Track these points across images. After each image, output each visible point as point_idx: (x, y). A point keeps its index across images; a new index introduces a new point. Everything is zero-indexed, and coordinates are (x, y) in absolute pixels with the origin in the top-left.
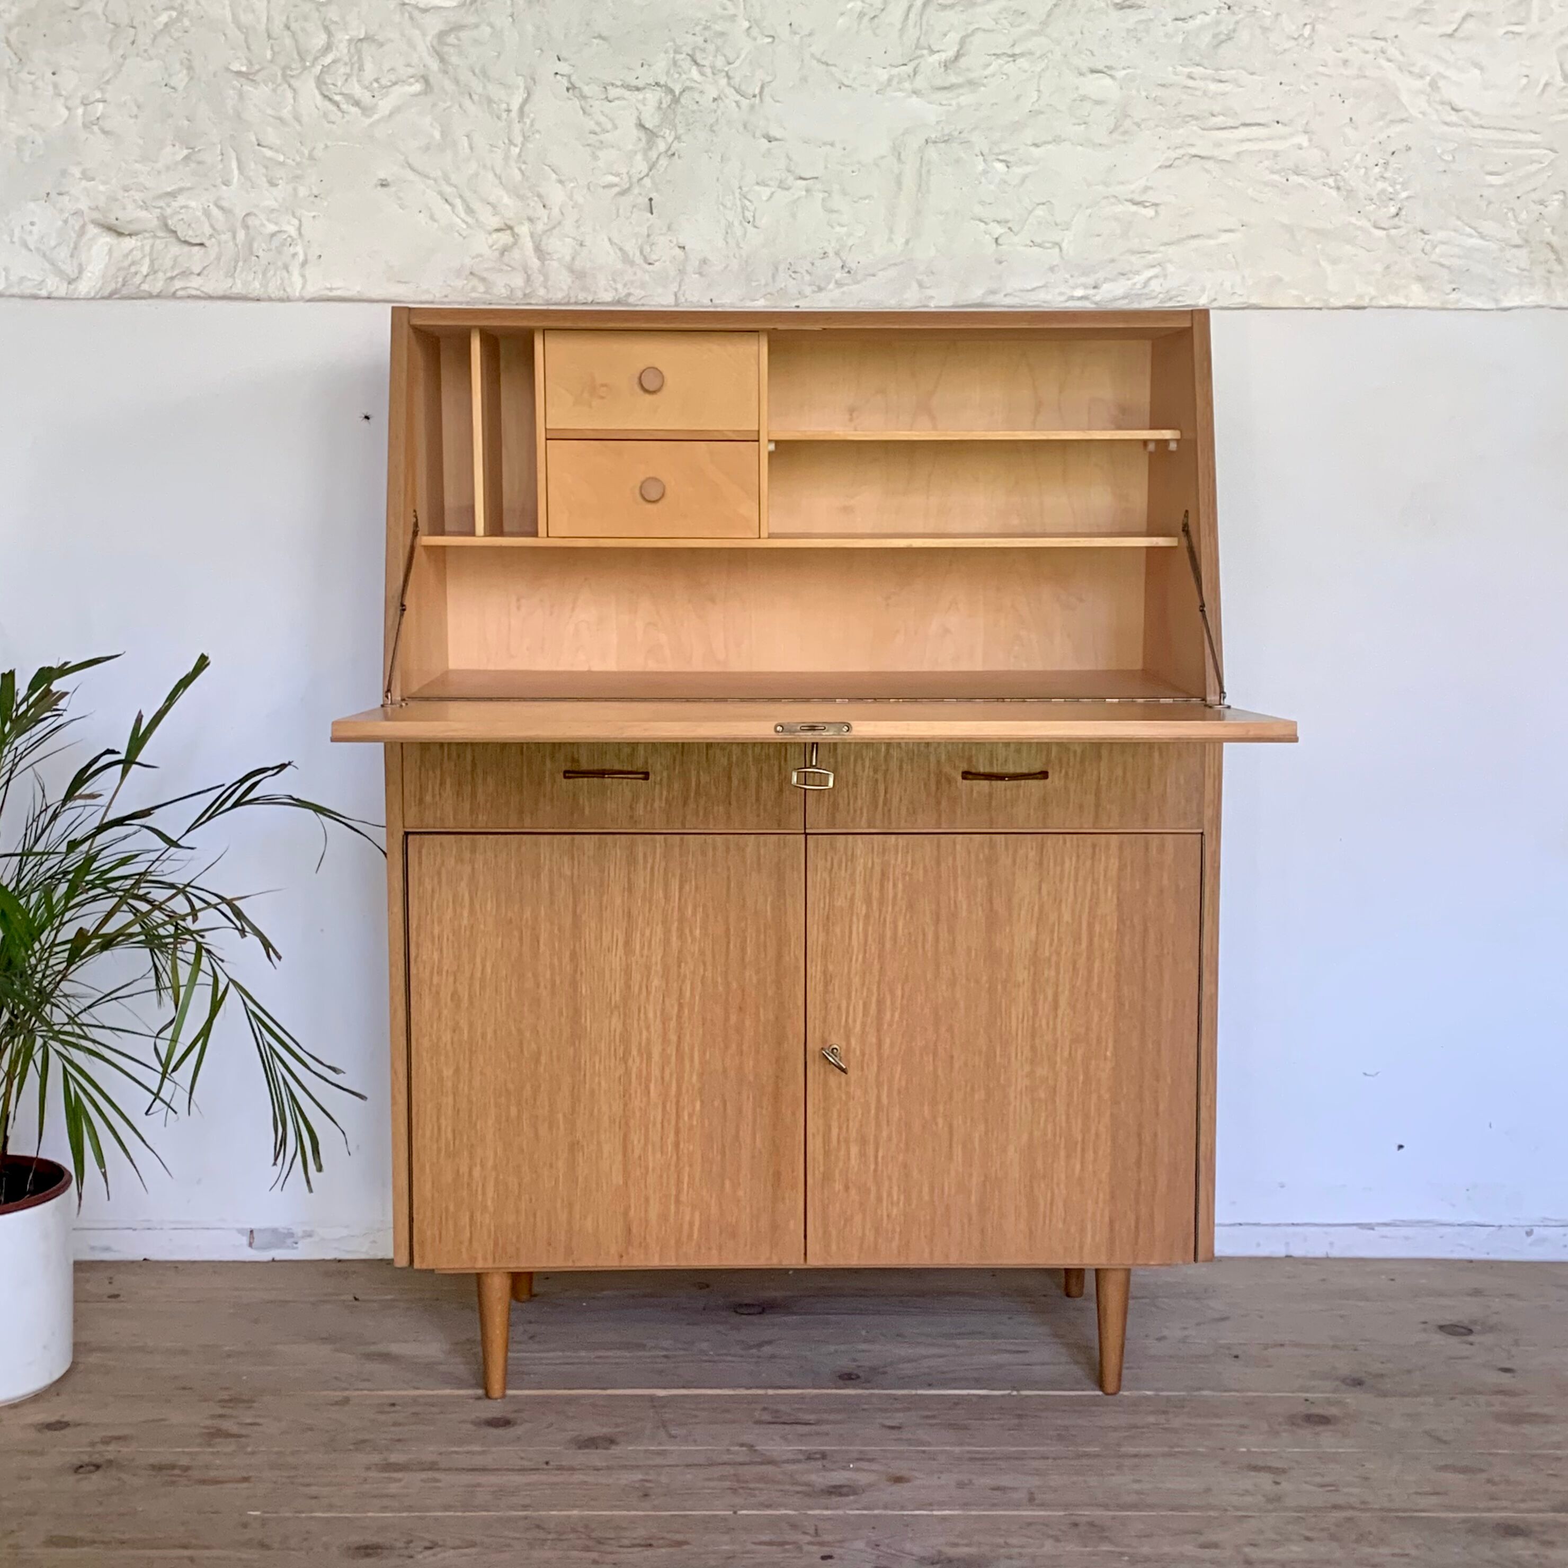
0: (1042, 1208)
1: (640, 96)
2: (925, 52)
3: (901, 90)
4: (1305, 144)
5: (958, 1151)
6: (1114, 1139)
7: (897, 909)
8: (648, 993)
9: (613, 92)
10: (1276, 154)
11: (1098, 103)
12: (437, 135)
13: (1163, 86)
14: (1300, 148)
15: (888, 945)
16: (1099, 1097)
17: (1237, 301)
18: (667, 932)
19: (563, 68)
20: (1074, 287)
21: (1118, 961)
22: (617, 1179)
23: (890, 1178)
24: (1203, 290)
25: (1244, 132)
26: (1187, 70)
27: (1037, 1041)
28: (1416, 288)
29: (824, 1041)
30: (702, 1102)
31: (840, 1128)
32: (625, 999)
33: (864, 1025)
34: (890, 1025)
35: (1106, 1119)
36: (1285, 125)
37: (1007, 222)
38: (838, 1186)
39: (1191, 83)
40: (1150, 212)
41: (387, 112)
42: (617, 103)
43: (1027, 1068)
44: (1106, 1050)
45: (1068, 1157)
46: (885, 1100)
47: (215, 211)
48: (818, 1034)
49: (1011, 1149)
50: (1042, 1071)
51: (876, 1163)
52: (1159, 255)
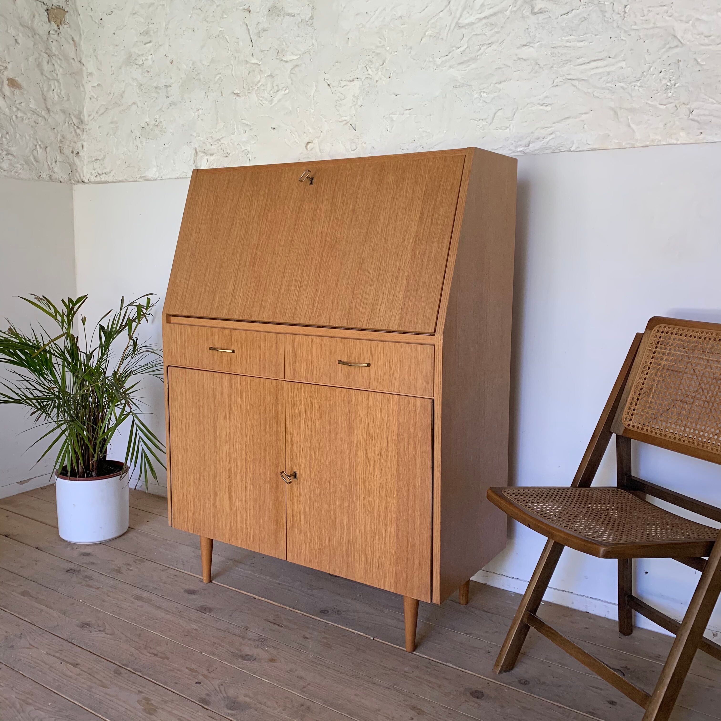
0: (369, 561)
1: (353, 83)
2: (454, 48)
3: (445, 66)
4: (624, 66)
5: (338, 528)
6: (397, 535)
7: (316, 417)
8: (236, 438)
9: (343, 83)
10: (609, 73)
11: (525, 60)
12: (291, 108)
13: (555, 48)
14: (622, 68)
15: (313, 432)
16: (391, 515)
17: (589, 147)
18: (242, 415)
19: (326, 76)
20: (516, 147)
21: (399, 454)
22: (228, 510)
23: (314, 532)
24: (573, 143)
25: (593, 64)
26: (567, 38)
27: (367, 484)
28: (682, 134)
29: (292, 469)
30: (253, 486)
31: (298, 507)
32: (230, 440)
33: (305, 464)
34: (314, 466)
35: (394, 526)
36: (613, 58)
37: (486, 119)
38: (297, 531)
39: (568, 44)
40: (549, 108)
41: (276, 102)
42: (345, 87)
43: (363, 496)
44: (394, 494)
45: (379, 540)
46: (312, 498)
47: (230, 144)
48: (289, 466)
49: (358, 531)
50: (369, 498)
51: (310, 525)
52: (553, 128)
